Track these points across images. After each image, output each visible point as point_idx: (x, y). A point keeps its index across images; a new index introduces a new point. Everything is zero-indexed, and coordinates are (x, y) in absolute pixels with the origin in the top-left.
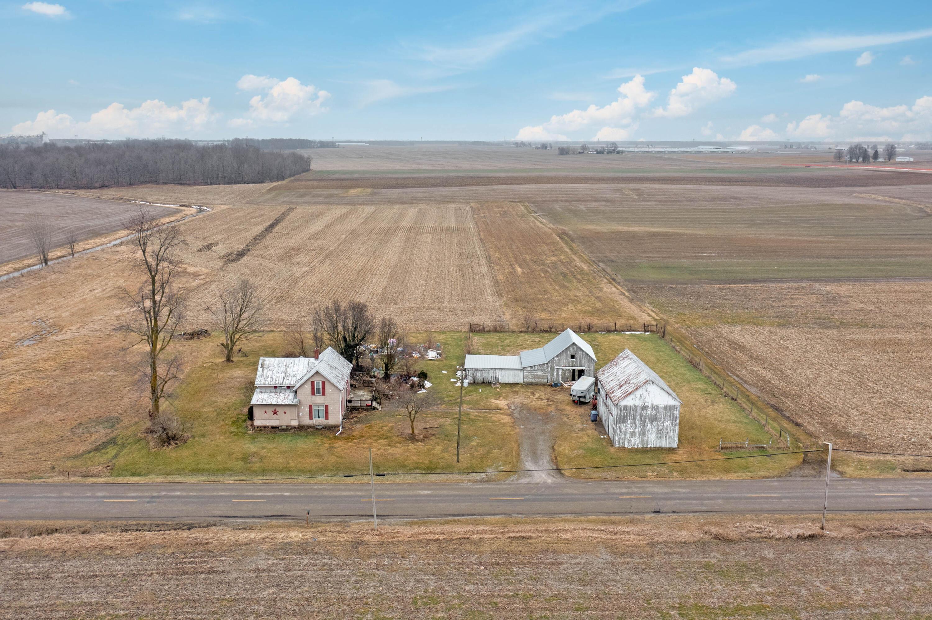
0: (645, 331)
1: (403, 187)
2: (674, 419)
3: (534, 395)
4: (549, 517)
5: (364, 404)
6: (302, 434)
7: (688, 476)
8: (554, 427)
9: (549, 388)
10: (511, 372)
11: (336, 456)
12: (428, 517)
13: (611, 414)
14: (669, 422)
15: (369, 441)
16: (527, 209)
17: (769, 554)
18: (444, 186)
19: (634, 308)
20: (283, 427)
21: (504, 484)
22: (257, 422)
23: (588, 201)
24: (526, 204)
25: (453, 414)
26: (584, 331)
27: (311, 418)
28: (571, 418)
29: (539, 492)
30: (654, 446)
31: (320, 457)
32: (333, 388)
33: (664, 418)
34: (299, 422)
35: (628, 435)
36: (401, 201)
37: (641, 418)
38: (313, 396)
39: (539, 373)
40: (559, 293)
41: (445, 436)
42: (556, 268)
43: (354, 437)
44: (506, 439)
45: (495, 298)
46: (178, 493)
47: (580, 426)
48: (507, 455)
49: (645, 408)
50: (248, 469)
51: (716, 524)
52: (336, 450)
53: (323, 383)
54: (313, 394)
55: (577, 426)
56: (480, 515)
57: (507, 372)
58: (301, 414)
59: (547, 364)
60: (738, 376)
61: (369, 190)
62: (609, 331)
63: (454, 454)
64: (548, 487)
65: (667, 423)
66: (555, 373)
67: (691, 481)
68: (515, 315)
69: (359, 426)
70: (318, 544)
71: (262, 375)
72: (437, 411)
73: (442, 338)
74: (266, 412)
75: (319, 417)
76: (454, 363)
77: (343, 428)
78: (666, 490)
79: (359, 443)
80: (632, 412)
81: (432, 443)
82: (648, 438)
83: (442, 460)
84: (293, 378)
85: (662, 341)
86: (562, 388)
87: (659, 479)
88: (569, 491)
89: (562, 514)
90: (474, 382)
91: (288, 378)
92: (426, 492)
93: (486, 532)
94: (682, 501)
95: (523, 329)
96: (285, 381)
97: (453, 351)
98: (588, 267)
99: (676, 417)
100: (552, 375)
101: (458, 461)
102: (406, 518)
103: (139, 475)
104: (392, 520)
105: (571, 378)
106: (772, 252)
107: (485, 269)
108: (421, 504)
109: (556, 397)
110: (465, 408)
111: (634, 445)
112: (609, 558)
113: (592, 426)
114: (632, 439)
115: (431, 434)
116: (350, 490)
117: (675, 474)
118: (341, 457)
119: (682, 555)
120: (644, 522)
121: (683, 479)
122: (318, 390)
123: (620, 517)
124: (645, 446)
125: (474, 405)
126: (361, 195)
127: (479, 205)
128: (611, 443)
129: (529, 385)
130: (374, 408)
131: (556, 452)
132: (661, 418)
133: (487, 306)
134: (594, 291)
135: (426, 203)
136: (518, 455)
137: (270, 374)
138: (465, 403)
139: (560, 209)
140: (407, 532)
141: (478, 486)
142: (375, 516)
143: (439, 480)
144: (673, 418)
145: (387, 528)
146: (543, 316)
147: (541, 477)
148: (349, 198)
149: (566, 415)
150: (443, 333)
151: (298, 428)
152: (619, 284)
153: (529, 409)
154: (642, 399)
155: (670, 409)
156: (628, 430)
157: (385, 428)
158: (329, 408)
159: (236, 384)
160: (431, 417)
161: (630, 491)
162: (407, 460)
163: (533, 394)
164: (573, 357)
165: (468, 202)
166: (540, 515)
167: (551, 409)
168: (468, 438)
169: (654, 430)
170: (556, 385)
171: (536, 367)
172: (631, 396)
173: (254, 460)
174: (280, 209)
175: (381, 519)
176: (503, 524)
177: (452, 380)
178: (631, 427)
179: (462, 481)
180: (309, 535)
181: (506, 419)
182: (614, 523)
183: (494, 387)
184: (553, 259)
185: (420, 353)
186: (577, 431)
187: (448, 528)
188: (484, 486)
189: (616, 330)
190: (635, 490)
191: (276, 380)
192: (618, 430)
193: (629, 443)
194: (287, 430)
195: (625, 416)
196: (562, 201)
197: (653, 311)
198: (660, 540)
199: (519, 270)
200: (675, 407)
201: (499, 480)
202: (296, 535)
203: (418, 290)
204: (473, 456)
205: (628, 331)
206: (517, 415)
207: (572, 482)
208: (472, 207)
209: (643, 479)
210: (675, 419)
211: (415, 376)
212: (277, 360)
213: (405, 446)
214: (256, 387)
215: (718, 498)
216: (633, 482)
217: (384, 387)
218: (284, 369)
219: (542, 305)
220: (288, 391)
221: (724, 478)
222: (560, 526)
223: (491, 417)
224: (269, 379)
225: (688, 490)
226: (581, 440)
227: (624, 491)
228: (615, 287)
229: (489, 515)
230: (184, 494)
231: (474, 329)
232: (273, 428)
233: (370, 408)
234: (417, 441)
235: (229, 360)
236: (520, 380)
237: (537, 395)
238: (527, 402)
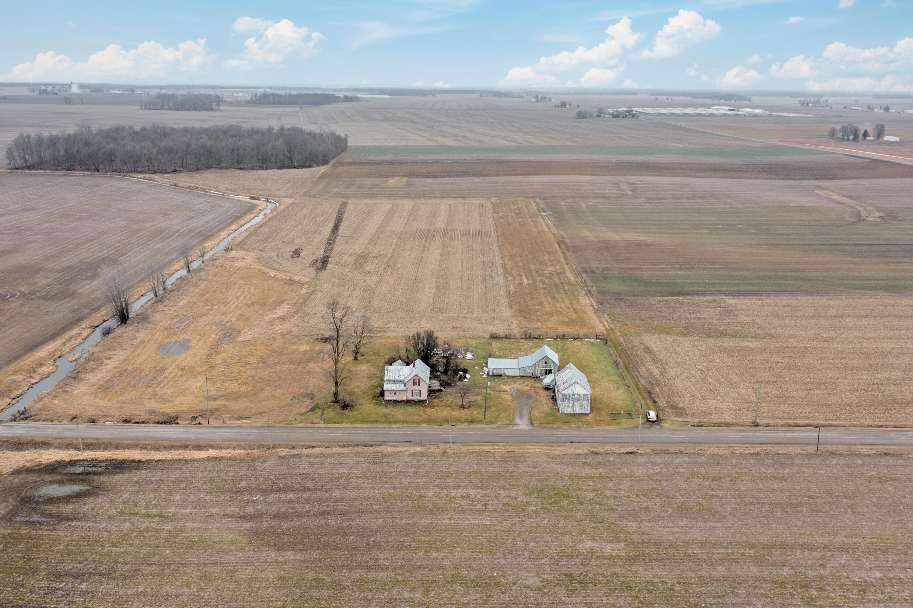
0: (597, 339)
2: (588, 400)
4: (524, 444)
5: (437, 388)
6: (408, 404)
7: (590, 427)
8: (532, 402)
9: (533, 379)
10: (513, 370)
11: (428, 415)
12: (472, 443)
15: (442, 408)
16: (538, 206)
17: (611, 459)
18: (469, 176)
19: (596, 318)
20: (399, 401)
21: (506, 429)
22: (386, 398)
23: (589, 197)
24: (538, 200)
25: (482, 394)
26: (560, 338)
27: (412, 396)
28: (541, 397)
29: (521, 433)
30: (578, 413)
31: (420, 416)
32: (423, 381)
33: (583, 400)
34: (407, 398)
35: (566, 407)
36: (433, 194)
37: (572, 399)
39: (528, 371)
40: (550, 304)
41: (479, 406)
42: (551, 279)
43: (434, 406)
44: (508, 407)
45: (507, 308)
46: (360, 432)
47: (545, 401)
48: (508, 416)
49: (574, 395)
50: (388, 421)
51: (595, 448)
52: (427, 412)
53: (419, 380)
54: (414, 385)
55: (543, 401)
56: (495, 442)
57: (511, 370)
58: (407, 395)
59: (532, 366)
60: (639, 372)
61: (405, 180)
62: (575, 339)
63: (483, 415)
64: (526, 431)
65: (585, 402)
67: (592, 429)
68: (519, 324)
69: (436, 400)
70: (428, 453)
71: (387, 375)
72: (474, 392)
74: (390, 394)
75: (416, 396)
76: (482, 362)
77: (428, 401)
78: (578, 433)
79: (437, 409)
80: (568, 396)
81: (472, 409)
82: (575, 409)
83: (478, 418)
84: (403, 377)
85: (605, 347)
86: (539, 380)
87: (577, 428)
88: (535, 433)
89: (530, 442)
90: (493, 375)
91: (400, 376)
92: (471, 432)
93: (497, 449)
95: (523, 336)
96: (399, 378)
97: (481, 353)
98: (575, 278)
100: (535, 372)
101: (485, 418)
102: (463, 443)
103: (338, 423)
104: (457, 444)
105: (545, 374)
106: (711, 265)
107: (501, 280)
108: (469, 438)
109: (535, 385)
110: (488, 390)
111: (569, 412)
112: (546, 459)
113: (551, 401)
114: (568, 409)
115: (472, 405)
116: (436, 431)
117: (585, 426)
118: (430, 416)
119: (576, 459)
120: (565, 446)
121: (588, 428)
122: (416, 383)
123: (555, 444)
124: (573, 413)
125: (493, 388)
126: (398, 186)
127: (498, 201)
128: (558, 411)
129: (523, 377)
130: (442, 391)
131: (532, 415)
133: (502, 316)
134: (574, 302)
135: (454, 197)
136: (513, 416)
137: (391, 374)
138: (488, 388)
139: (565, 208)
140: (464, 449)
141: (494, 430)
142: (451, 442)
143: (476, 427)
145: (455, 447)
146: (536, 326)
147: (523, 426)
148: (389, 189)
149: (539, 395)
150: (475, 338)
151: (406, 401)
152: (592, 295)
153: (521, 392)
154: (572, 391)
155: (586, 396)
156: (566, 405)
157: (448, 401)
158: (421, 392)
159: (365, 375)
160: (472, 396)
161: (562, 433)
162: (461, 418)
163: (524, 382)
164: (546, 363)
165: (490, 197)
166: (520, 443)
167: (532, 392)
168: (490, 407)
169: (578, 405)
170: (537, 377)
171: (526, 368)
173: (389, 417)
174: (336, 204)
175: (453, 443)
176: (505, 446)
177: (481, 374)
178: (568, 403)
179: (487, 428)
180: (423, 449)
181: (509, 397)
182: (552, 446)
183: (503, 378)
184: (551, 269)
185: (462, 354)
186: (543, 404)
187: (482, 447)
188: (497, 430)
189: (579, 338)
190: (565, 433)
191: (394, 377)
192: (562, 404)
193: (567, 411)
194: (401, 402)
195: (566, 398)
196: (567, 197)
197: (607, 322)
198: (569, 453)
199: (525, 281)
200: (588, 395)
201: (504, 428)
202: (419, 449)
203: (456, 300)
204: (492, 416)
205: (587, 338)
206: (514, 395)
207: (537, 429)
208: (492, 203)
209: (569, 428)
211: (461, 371)
212: (394, 367)
213: (460, 411)
214: (386, 380)
215: (599, 437)
216: (565, 429)
217: (444, 377)
218: (399, 372)
219: (537, 315)
220: (401, 383)
221: (607, 428)
222: (528, 447)
223: (501, 396)
224: (391, 377)
225: (588, 433)
226: (544, 409)
227: (559, 433)
228: (589, 299)
229: (498, 442)
230: (363, 432)
231: (494, 337)
232: (394, 401)
233: (440, 390)
234: (465, 408)
235: (356, 359)
236: (518, 374)
237: (526, 384)
238: (520, 387)
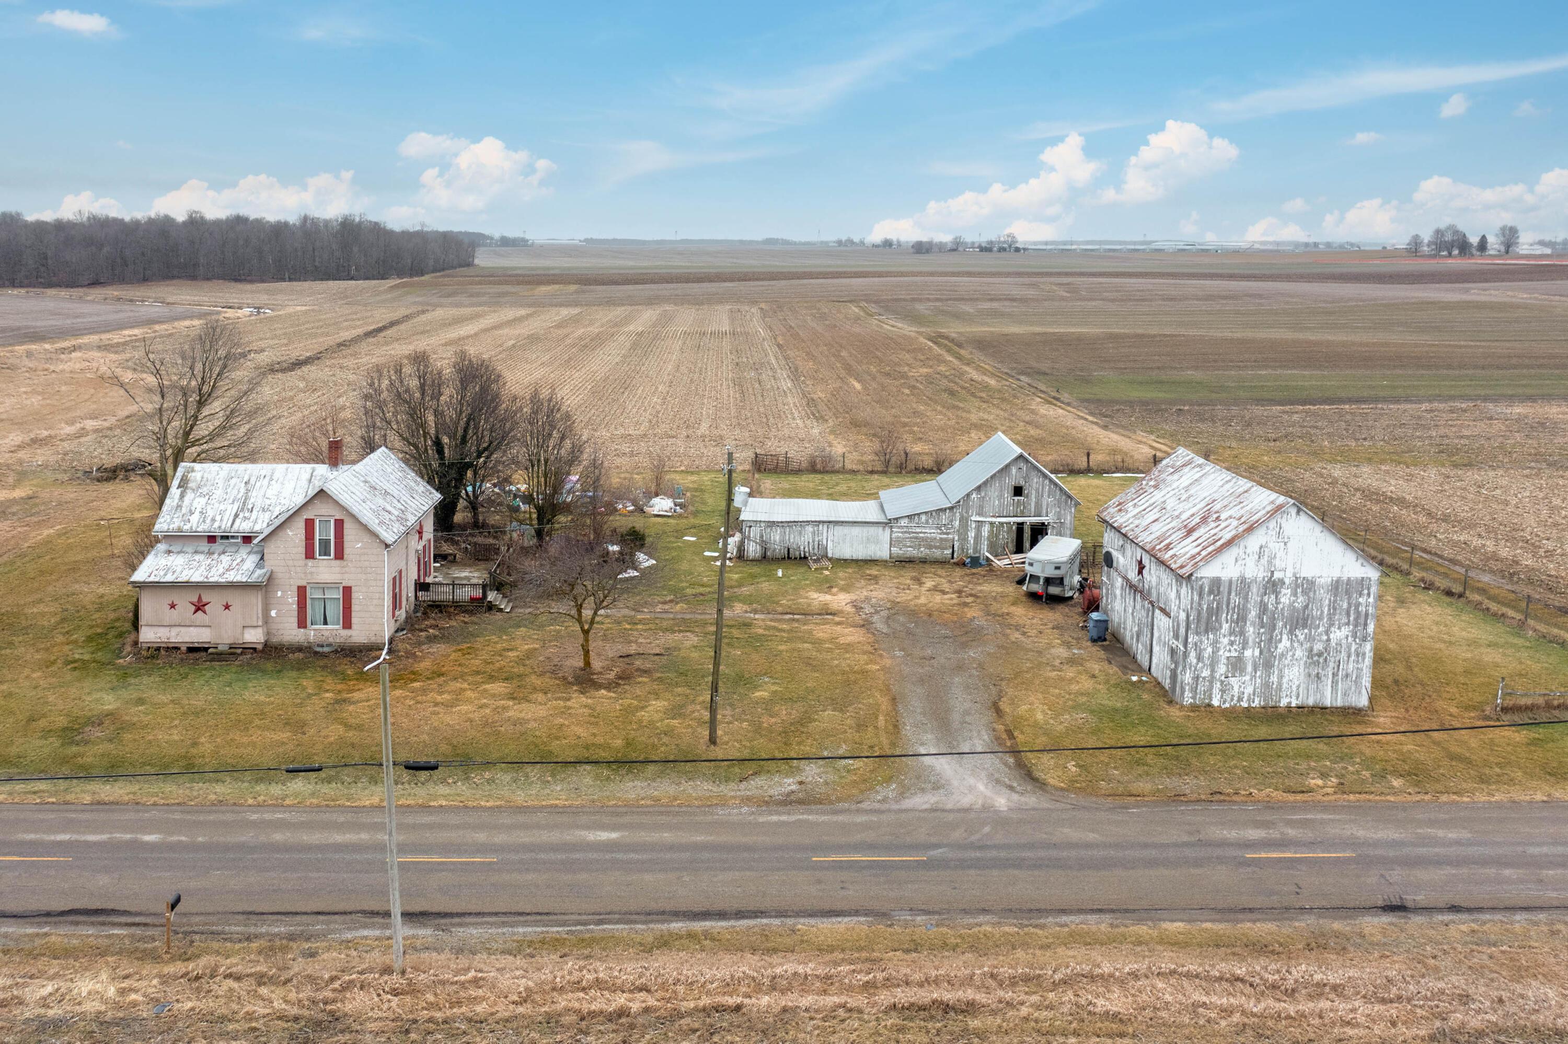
1: (636, 283)
2: (1360, 621)
3: (921, 584)
4: (1022, 926)
5: (465, 594)
6: (269, 666)
7: (1439, 787)
8: (989, 654)
9: (958, 569)
10: (856, 530)
11: (346, 725)
12: (600, 922)
13: (1163, 610)
14: (1345, 631)
15: (457, 685)
16: (864, 310)
19: (1113, 437)
20: (220, 648)
21: (857, 811)
22: (148, 635)
23: (977, 299)
24: (863, 304)
25: (705, 624)
27: (302, 624)
28: (1033, 633)
29: (974, 838)
30: (1300, 703)
31: (300, 726)
32: (367, 538)
33: (1330, 619)
34: (268, 633)
35: (1222, 669)
36: (632, 301)
37: (1260, 617)
38: (310, 563)
39: (931, 532)
40: (945, 415)
41: (679, 675)
42: (931, 383)
43: (415, 676)
44: (855, 682)
45: (808, 422)
48: (860, 727)
52: (351, 708)
53: (339, 524)
54: (310, 555)
55: (1053, 651)
56: (781, 914)
57: (846, 530)
58: (273, 613)
59: (951, 508)
62: (1073, 472)
63: (701, 723)
64: (1001, 821)
65: (1339, 634)
66: (972, 534)
67: (1454, 803)
68: (856, 447)
69: (439, 649)
71: (179, 507)
72: (664, 616)
73: (688, 481)
74: (173, 606)
75: (325, 623)
76: (715, 523)
77: (390, 652)
78: (1392, 834)
79: (424, 691)
80: (1235, 599)
81: (638, 692)
82: (1281, 677)
83: (665, 739)
84: (261, 515)
86: (991, 570)
87: (1352, 797)
89: (1063, 911)
90: (764, 557)
91: (247, 514)
92: (604, 836)
93: (803, 983)
94: (1464, 871)
95: (876, 469)
96: (238, 521)
97: (715, 502)
98: (998, 381)
99: (1367, 615)
100: (964, 539)
101: (713, 741)
102: (525, 924)
104: (473, 933)
105: (1012, 546)
107: (787, 384)
108: (583, 876)
109: (979, 588)
110: (737, 611)
111: (1240, 699)
113: (1096, 651)
114: (1233, 681)
115: (638, 670)
116: (361, 827)
117: (1397, 783)
118: (359, 728)
120: (1365, 944)
121: (1427, 797)
122: (325, 544)
123: (1271, 926)
124: (1271, 704)
125: (766, 605)
126: (558, 293)
127: (775, 306)
128: (1165, 696)
129: (903, 562)
130: (491, 607)
131: (1008, 719)
132: (1321, 618)
133: (793, 435)
134: (1020, 413)
135: (675, 303)
136: (896, 726)
137: (199, 503)
138: (740, 601)
139: (926, 310)
140: (512, 980)
141: (775, 818)
142: (397, 919)
143: (652, 798)
144: (1356, 619)
147: (971, 789)
148: (534, 297)
149: (1017, 627)
150: (692, 473)
151: (263, 651)
152: (1069, 404)
153: (913, 613)
154: (1264, 561)
155: (1347, 592)
156: (1223, 654)
157: (510, 654)
158: (354, 595)
160: (645, 630)
161: (1274, 834)
162: (557, 738)
163: (918, 581)
164: (1018, 491)
165: (754, 302)
166: (988, 918)
167: (970, 613)
168: (744, 681)
169: (1299, 653)
170: (975, 562)
171: (924, 518)
172: (1234, 551)
173: (97, 733)
174: (402, 312)
175: (438, 927)
176: (865, 952)
177: (707, 554)
178: (1232, 643)
179: (723, 802)
180: (145, 989)
181: (851, 635)
183: (814, 566)
184: (924, 370)
185: (633, 501)
186: (1057, 663)
187: (665, 965)
188: (793, 818)
189: (1091, 471)
190: (1291, 832)
191: (213, 520)
192: (1193, 655)
193: (1223, 691)
194: (230, 656)
195: (1214, 613)
196: (929, 300)
199: (858, 386)
200: (1361, 584)
201: (839, 800)
202: (98, 989)
203: (645, 410)
204: (758, 729)
205: (1118, 471)
206: (879, 627)
207: (1075, 807)
208: (761, 308)
209: (1299, 797)
210: (1362, 621)
211: (613, 542)
212: (226, 468)
213: (559, 699)
214: (158, 540)
216: (1269, 806)
218: (243, 491)
219: (913, 432)
220: (244, 551)
221: (1560, 794)
222: (1074, 961)
223: (810, 632)
224: (195, 518)
225: (1465, 835)
226: (1074, 687)
227: (1253, 834)
228: (1063, 409)
229: (813, 914)
231: (764, 467)
232: (191, 650)
233: (480, 605)
234: (597, 686)
236: (882, 551)
237: (929, 584)
238: (904, 597)
